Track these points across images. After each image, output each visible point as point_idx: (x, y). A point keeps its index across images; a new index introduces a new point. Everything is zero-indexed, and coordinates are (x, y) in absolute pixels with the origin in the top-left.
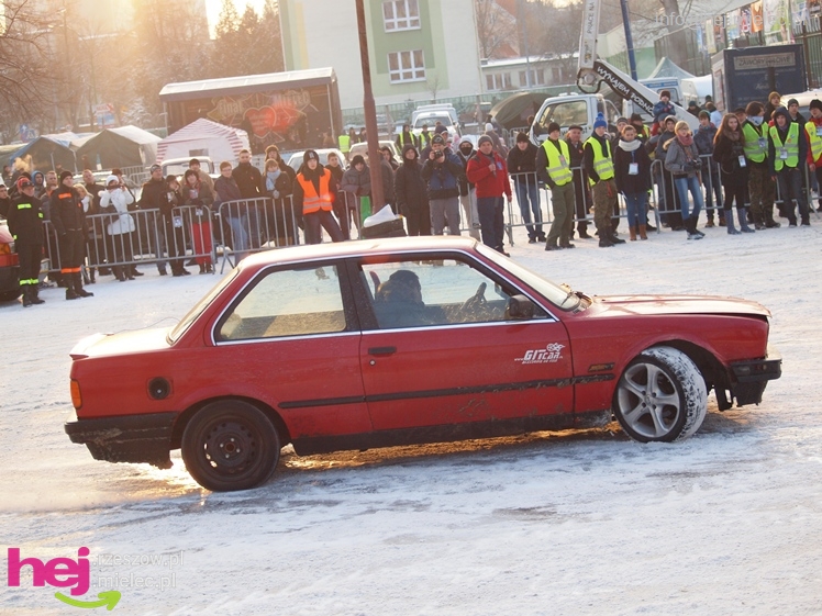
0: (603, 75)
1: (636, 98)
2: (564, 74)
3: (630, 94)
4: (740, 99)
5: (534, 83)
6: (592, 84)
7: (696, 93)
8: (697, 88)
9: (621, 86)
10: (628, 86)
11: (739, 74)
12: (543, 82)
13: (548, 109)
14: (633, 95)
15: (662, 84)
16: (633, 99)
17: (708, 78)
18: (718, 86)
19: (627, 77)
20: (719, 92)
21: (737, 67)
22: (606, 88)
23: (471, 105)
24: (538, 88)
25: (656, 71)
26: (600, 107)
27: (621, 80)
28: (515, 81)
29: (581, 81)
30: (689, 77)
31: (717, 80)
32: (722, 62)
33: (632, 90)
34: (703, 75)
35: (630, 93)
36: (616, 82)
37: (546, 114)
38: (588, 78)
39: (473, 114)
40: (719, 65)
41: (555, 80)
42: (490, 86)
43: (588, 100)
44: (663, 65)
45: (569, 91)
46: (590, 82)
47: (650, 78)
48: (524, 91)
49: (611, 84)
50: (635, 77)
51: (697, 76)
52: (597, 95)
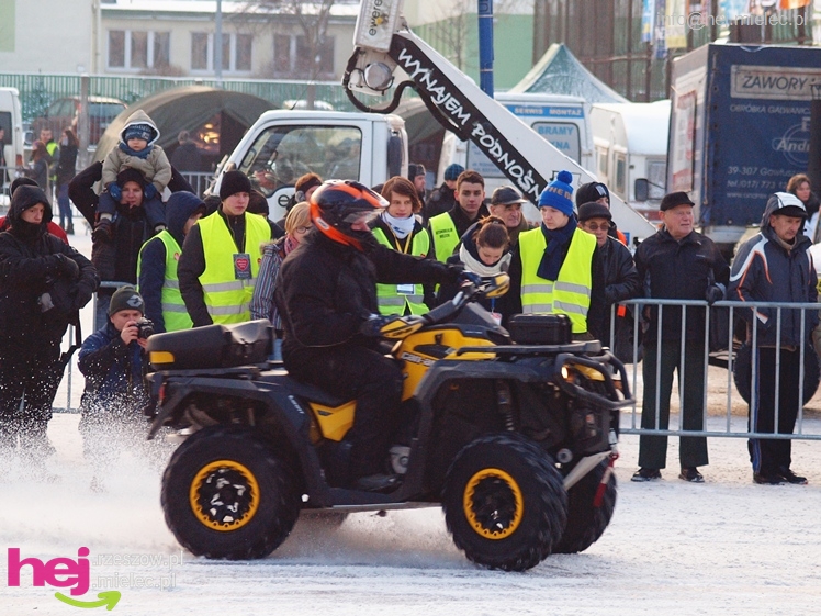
0: (410, 70)
1: (484, 137)
2: (304, 51)
3: (470, 126)
4: (734, 170)
5: (226, 66)
6: (382, 89)
7: (625, 143)
8: (629, 129)
9: (451, 103)
10: (468, 106)
11: (738, 108)
12: (249, 67)
13: (267, 136)
14: (478, 130)
15: (546, 111)
16: (476, 139)
17: (661, 109)
18: (682, 131)
19: (468, 84)
20: (683, 146)
21: (737, 90)
22: (412, 101)
23: (64, 100)
24: (235, 80)
25: (532, 76)
26: (393, 147)
27: (452, 89)
28: (180, 54)
29: (355, 77)
30: (611, 100)
31: (683, 116)
32: (700, 74)
33: (478, 116)
34: (647, 99)
35: (472, 124)
36: (440, 90)
37: (259, 148)
38: (373, 71)
39: (66, 122)
40: (692, 80)
41: (279, 66)
42: (116, 58)
43: (366, 127)
44: (553, 63)
45: (312, 95)
46: (378, 82)
47: (517, 92)
48: (200, 82)
49: (426, 96)
50: (487, 85)
51: (629, 98)
52: (391, 117)
